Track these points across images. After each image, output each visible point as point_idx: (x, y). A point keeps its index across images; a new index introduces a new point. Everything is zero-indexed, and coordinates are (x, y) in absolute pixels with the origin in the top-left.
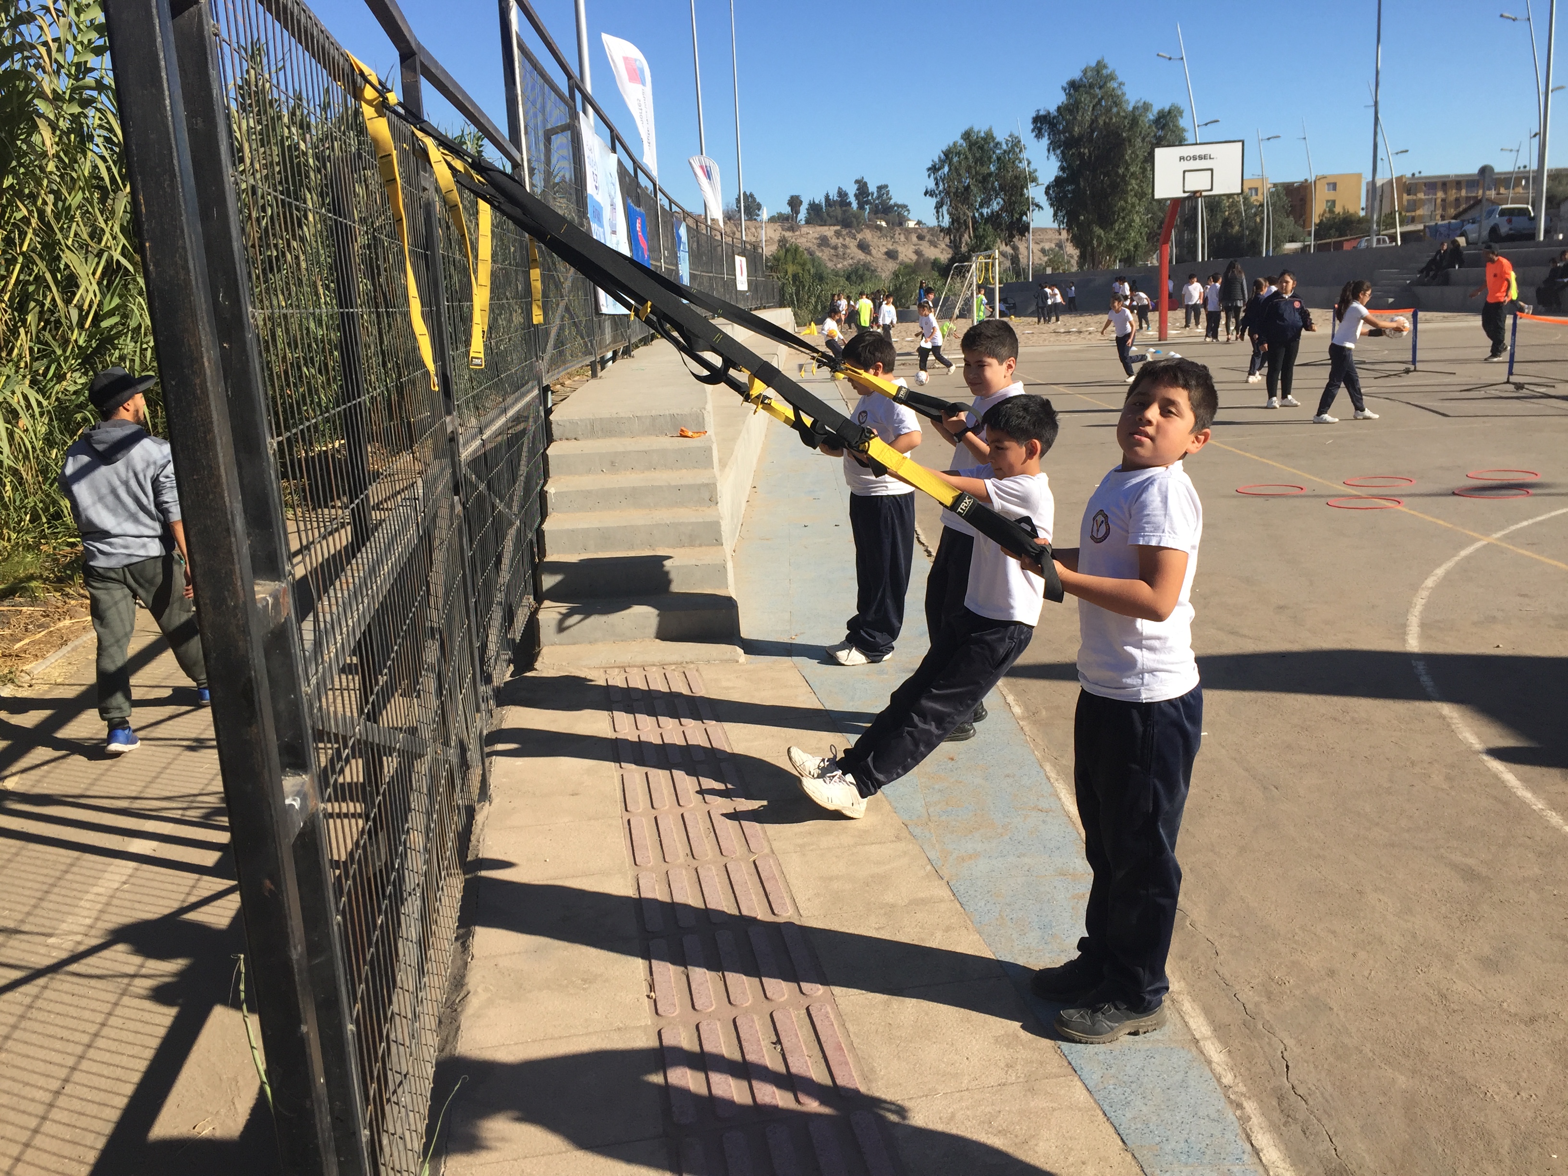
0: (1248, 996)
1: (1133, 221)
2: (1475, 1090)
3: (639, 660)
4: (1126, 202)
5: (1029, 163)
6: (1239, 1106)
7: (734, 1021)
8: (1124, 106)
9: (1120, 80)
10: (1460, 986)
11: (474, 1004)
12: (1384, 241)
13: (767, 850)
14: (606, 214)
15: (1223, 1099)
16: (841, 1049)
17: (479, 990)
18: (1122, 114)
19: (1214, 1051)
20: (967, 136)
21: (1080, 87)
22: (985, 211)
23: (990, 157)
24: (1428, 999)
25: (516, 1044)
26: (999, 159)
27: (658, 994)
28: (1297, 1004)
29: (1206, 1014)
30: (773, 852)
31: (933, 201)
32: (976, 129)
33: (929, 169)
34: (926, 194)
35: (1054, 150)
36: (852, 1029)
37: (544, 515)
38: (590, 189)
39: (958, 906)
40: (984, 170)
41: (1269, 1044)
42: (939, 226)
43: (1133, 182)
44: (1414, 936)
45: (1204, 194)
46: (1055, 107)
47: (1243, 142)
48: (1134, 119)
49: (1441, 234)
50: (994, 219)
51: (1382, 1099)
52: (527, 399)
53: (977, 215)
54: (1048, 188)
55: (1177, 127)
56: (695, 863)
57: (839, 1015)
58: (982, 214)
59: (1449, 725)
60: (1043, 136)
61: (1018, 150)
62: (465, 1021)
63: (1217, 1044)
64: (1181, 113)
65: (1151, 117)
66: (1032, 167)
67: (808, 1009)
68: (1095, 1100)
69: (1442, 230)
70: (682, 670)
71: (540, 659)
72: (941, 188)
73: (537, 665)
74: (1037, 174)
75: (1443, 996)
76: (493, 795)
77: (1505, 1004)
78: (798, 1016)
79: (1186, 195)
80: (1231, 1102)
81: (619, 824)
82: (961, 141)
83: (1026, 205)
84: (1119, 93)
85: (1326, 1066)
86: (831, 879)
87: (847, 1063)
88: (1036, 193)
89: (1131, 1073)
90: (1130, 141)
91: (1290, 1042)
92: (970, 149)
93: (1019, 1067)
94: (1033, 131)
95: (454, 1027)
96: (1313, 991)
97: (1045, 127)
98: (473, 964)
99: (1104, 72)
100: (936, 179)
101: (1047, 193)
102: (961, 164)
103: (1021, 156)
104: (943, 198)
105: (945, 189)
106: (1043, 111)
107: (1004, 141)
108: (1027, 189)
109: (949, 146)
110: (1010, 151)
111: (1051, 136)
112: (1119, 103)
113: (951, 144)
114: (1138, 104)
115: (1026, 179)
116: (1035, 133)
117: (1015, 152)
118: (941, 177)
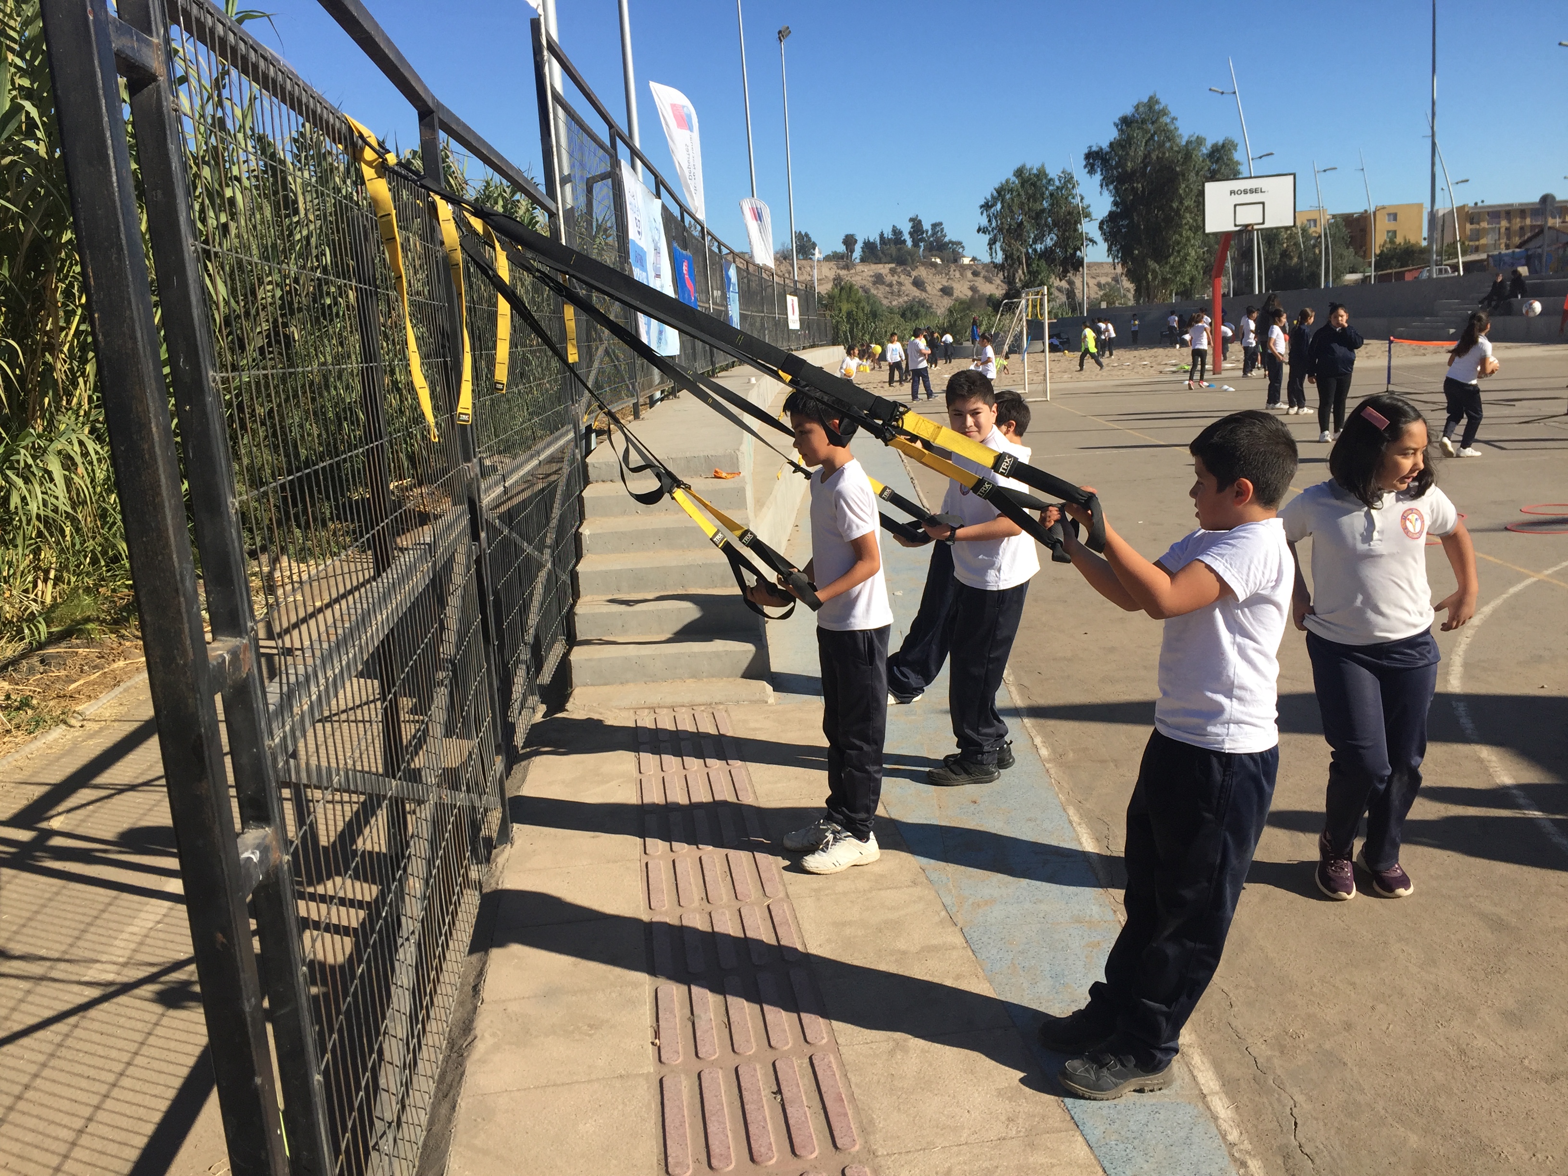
0: (1261, 1050)
1: (1188, 254)
2: (1489, 1150)
3: (669, 700)
4: (1181, 236)
5: (1082, 199)
6: (1243, 1164)
7: (736, 1069)
8: (1178, 140)
9: (1172, 115)
10: (1480, 1041)
11: (480, 1048)
12: (1446, 271)
13: (782, 895)
14: (650, 259)
15: (1227, 1158)
16: (842, 1100)
17: (486, 1035)
18: (1176, 149)
19: (1221, 1106)
20: (1019, 173)
21: (1131, 122)
22: (1039, 247)
23: (1043, 194)
24: (1446, 1054)
25: (518, 1090)
26: (1051, 195)
27: (664, 1041)
28: (1311, 1058)
29: (1215, 1068)
30: (787, 896)
31: (986, 238)
32: (1028, 166)
33: (982, 207)
34: (979, 231)
35: (1107, 185)
36: (853, 1079)
37: (579, 556)
38: (632, 234)
39: (971, 953)
40: (1037, 206)
41: (1279, 1100)
42: (992, 262)
43: (1188, 215)
44: (1437, 987)
45: (1256, 227)
46: (1108, 143)
47: (1294, 175)
48: (1187, 153)
49: (1505, 263)
50: (1047, 255)
51: (1393, 1160)
52: (561, 442)
53: (1030, 251)
54: (1102, 223)
55: (1230, 159)
56: (709, 908)
57: (842, 1065)
58: (1035, 250)
59: (1486, 769)
60: (1096, 172)
61: (1070, 186)
62: (470, 1066)
63: (1225, 1100)
64: (1235, 146)
65: (1205, 151)
66: (1086, 202)
67: (811, 1058)
68: (1095, 1156)
69: (1506, 259)
70: (711, 710)
71: (571, 699)
72: (994, 224)
73: (569, 706)
74: (1091, 209)
75: (1462, 1052)
76: (516, 837)
77: (1526, 1062)
78: (800, 1067)
79: (1237, 228)
80: (1235, 1160)
81: (637, 867)
82: (1013, 179)
83: (1083, 239)
84: (1172, 127)
85: (1336, 1124)
86: (844, 924)
87: (846, 1115)
88: (1090, 228)
89: (1134, 1128)
90: (1183, 175)
91: (1300, 1098)
92: (1022, 185)
93: (1020, 1121)
94: (1085, 167)
95: (459, 1072)
96: (1327, 1046)
97: (1098, 163)
98: (483, 1009)
99: (1157, 107)
100: (988, 216)
101: (1101, 228)
102: (1013, 200)
103: (1074, 192)
104: (995, 235)
105: (997, 226)
106: (1096, 147)
107: (1056, 178)
108: (1081, 224)
109: (1001, 183)
110: (1063, 187)
111: (1104, 171)
112: (1171, 137)
113: (1004, 182)
114: (1191, 138)
115: (1079, 215)
116: (1088, 169)
117: (1068, 188)
118: (994, 214)
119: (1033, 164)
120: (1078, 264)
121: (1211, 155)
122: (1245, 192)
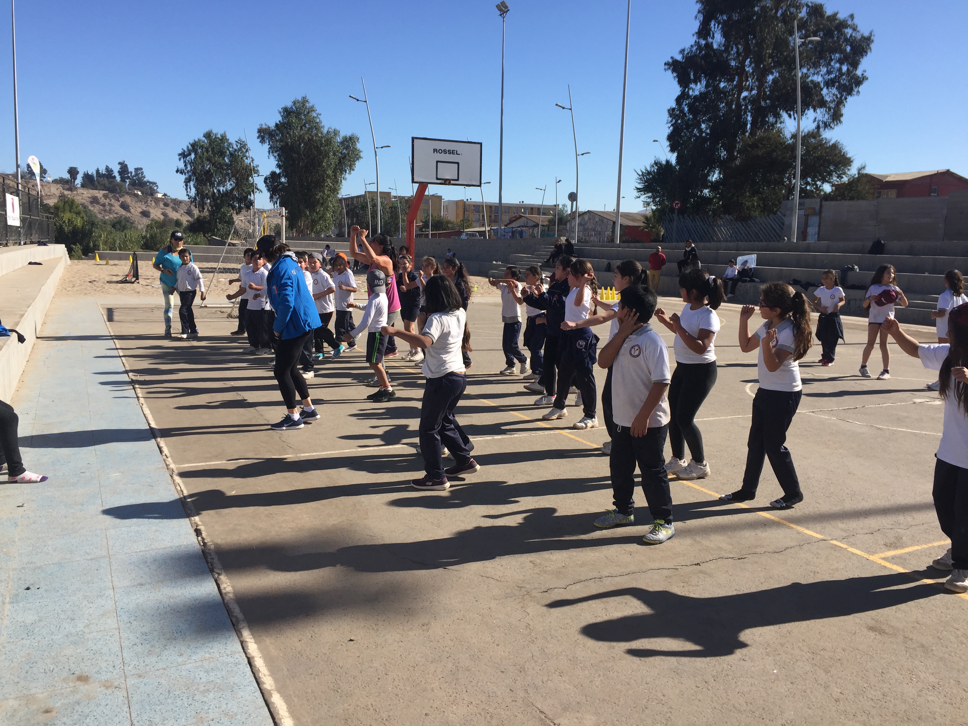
1: (328, 206)
4: (324, 193)
5: (253, 160)
8: (322, 130)
9: (318, 112)
18: (320, 135)
20: (208, 135)
21: (291, 112)
23: (225, 153)
26: (231, 154)
31: (183, 177)
32: (214, 131)
33: (180, 155)
34: (177, 171)
35: (272, 152)
40: (220, 160)
43: (329, 180)
46: (274, 124)
47: (481, 144)
48: (328, 139)
50: (227, 194)
53: (215, 191)
54: (266, 179)
55: (355, 148)
58: (219, 191)
60: (265, 142)
61: (245, 150)
64: (358, 140)
65: (339, 140)
66: (255, 163)
72: (189, 168)
74: (259, 168)
83: (253, 188)
84: (318, 120)
88: (259, 181)
92: (210, 145)
94: (258, 138)
97: (267, 136)
99: (307, 105)
100: (185, 162)
101: (265, 182)
102: (203, 154)
103: (247, 154)
104: (190, 176)
105: (191, 170)
106: (266, 125)
107: (234, 143)
108: (252, 177)
109: (195, 141)
110: (239, 150)
111: (271, 143)
112: (317, 127)
113: (197, 140)
114: (330, 130)
115: (251, 171)
116: (259, 140)
117: (243, 151)
118: (189, 161)
119: (218, 131)
120: (250, 204)
121: (342, 143)
122: (445, 152)
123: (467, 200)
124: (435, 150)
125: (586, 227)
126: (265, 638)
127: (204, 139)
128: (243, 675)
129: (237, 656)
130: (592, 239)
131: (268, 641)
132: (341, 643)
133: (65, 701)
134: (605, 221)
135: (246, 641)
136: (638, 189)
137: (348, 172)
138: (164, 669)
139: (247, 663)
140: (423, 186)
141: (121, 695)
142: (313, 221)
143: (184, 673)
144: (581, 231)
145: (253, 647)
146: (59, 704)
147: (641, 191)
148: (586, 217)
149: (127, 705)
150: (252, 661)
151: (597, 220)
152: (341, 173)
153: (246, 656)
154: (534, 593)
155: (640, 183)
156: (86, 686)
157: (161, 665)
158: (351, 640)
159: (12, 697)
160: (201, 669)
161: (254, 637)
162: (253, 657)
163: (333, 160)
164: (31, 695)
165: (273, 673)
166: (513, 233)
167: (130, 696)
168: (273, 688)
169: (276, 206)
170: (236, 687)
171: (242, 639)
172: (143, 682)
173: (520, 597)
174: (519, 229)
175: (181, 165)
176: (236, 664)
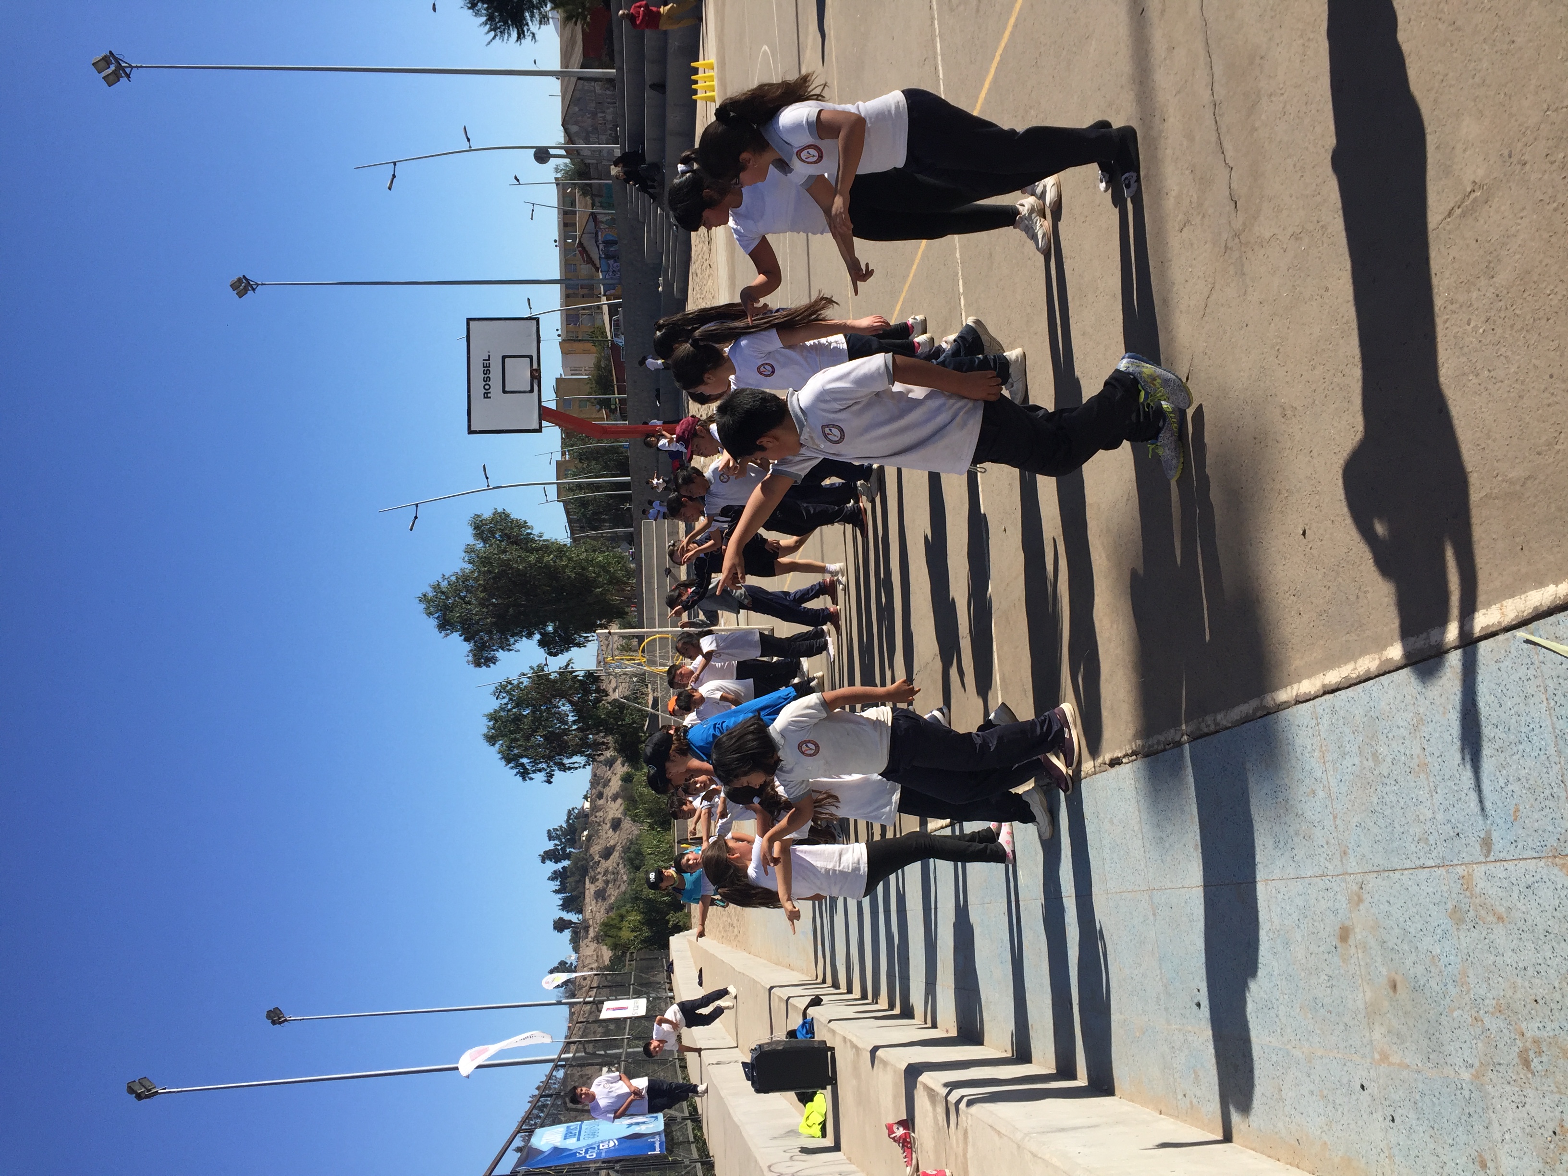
1: (587, 560)
4: (567, 566)
8: (467, 571)
9: (440, 579)
18: (476, 574)
20: (491, 739)
21: (445, 619)
23: (515, 714)
26: (517, 705)
31: (558, 774)
32: (485, 731)
33: (524, 779)
34: (550, 782)
35: (509, 645)
40: (528, 721)
46: (466, 644)
47: (468, 323)
48: (482, 561)
50: (578, 709)
53: (575, 727)
54: (551, 654)
55: (491, 520)
58: (574, 722)
60: (495, 656)
61: (510, 686)
64: (478, 516)
65: (482, 545)
72: (544, 766)
83: (566, 673)
84: (453, 578)
92: (506, 735)
94: (489, 668)
97: (485, 654)
99: (431, 595)
100: (534, 772)
101: (555, 655)
102: (520, 745)
103: (515, 682)
104: (555, 764)
105: (546, 762)
106: (468, 656)
107: (499, 701)
108: (550, 674)
109: (501, 759)
110: (511, 694)
111: (494, 648)
112: (464, 578)
113: (500, 756)
114: (466, 559)
115: (540, 677)
116: (491, 665)
117: (511, 689)
118: (533, 766)
119: (483, 726)
120: (591, 677)
121: (485, 541)
122: (487, 380)
123: (559, 335)
124: (486, 396)
125: (590, 129)
126: (1293, 668)
127: (497, 745)
128: (1352, 702)
129: (1319, 710)
130: (609, 117)
131: (1297, 662)
132: (1308, 549)
133: (1379, 960)
134: (578, 94)
135: (1297, 696)
136: (519, 38)
137: (529, 531)
138: (1335, 817)
139: (1333, 695)
140: (545, 414)
141: (1372, 881)
142: (610, 582)
143: (1344, 789)
144: (598, 139)
145: (1307, 686)
146: (1384, 971)
147: (523, 32)
148: (574, 129)
149: (1391, 874)
150: (1330, 689)
151: (577, 109)
152: (533, 540)
153: (1321, 696)
154: (1238, 224)
155: (509, 35)
156: (1357, 930)
157: (1328, 823)
158: (1304, 534)
159: (1368, 1034)
160: (1338, 765)
161: (1290, 684)
162: (1324, 686)
163: (513, 553)
164: (1366, 1008)
165: (1350, 656)
166: (608, 257)
167: (1377, 869)
168: (1377, 656)
169: (590, 639)
170: (1372, 713)
171: (1293, 702)
172: (1355, 848)
173: (1243, 249)
174: (601, 246)
175: (540, 777)
176: (1333, 711)
